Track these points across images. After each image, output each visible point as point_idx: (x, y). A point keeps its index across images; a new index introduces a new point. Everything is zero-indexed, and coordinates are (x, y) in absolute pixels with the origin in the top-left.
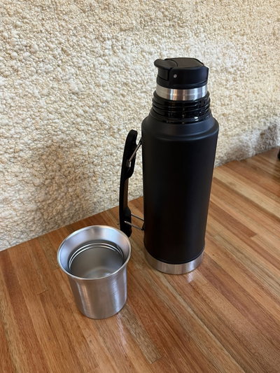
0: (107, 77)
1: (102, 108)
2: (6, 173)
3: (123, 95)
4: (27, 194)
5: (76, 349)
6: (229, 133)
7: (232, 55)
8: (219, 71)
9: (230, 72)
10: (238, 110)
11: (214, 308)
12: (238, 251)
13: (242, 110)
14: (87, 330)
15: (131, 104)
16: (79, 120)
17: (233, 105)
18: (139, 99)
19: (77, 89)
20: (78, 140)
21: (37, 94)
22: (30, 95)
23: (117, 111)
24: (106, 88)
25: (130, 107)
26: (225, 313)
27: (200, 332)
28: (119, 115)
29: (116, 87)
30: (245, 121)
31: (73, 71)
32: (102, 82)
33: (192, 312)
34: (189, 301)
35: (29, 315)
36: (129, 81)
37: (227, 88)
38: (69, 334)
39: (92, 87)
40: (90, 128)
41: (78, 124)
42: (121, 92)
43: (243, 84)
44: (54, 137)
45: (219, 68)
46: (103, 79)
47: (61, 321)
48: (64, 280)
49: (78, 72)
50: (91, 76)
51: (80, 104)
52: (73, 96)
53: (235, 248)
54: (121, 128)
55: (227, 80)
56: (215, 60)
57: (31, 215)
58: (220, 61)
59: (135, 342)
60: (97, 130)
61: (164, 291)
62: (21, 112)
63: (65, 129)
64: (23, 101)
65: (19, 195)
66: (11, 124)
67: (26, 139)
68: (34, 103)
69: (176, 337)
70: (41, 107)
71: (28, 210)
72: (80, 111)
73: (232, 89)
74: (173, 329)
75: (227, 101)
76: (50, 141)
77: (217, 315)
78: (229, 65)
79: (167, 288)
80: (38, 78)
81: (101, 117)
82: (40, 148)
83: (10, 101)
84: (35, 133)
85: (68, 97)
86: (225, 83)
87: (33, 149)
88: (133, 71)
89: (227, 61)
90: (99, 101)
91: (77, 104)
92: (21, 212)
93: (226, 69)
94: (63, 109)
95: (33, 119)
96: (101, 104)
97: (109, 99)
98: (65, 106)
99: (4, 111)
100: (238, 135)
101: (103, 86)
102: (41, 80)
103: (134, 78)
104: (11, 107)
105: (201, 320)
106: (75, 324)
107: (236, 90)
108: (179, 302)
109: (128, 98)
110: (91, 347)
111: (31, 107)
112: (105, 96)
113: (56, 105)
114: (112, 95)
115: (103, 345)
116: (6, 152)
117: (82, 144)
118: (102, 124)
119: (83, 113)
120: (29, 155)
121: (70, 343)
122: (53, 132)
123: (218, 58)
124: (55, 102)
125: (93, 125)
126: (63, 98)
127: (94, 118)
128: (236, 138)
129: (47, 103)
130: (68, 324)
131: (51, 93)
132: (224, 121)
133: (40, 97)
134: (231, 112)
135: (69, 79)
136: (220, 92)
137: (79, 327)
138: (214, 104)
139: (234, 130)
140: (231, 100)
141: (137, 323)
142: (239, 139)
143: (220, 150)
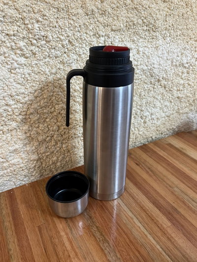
2: (19, 130)
4: (32, 147)
6: (181, 111)
7: (188, 55)
8: (178, 65)
9: (185, 67)
10: (188, 95)
11: (178, 246)
12: (193, 200)
13: (191, 95)
14: (76, 259)
16: (76, 94)
17: (185, 91)
20: (73, 109)
21: (47, 72)
22: (42, 73)
26: (188, 251)
30: (193, 104)
31: (75, 57)
33: (161, 249)
34: (157, 239)
35: (29, 243)
37: (182, 78)
41: (75, 97)
43: (193, 76)
44: (57, 106)
45: (178, 64)
49: (78, 59)
53: (190, 198)
55: (183, 73)
56: (175, 57)
57: (33, 163)
58: (179, 58)
61: (137, 230)
62: (34, 85)
64: (37, 77)
65: (26, 147)
66: (27, 93)
67: (36, 105)
68: (45, 79)
70: (50, 83)
71: (32, 159)
72: (77, 88)
73: (185, 79)
75: (181, 87)
76: (53, 108)
78: (185, 61)
79: (140, 228)
80: (49, 60)
82: (45, 113)
83: (27, 76)
84: (43, 101)
86: (181, 75)
87: (40, 113)
89: (184, 58)
91: (76, 82)
92: (26, 160)
93: (183, 64)
95: (43, 91)
99: (22, 83)
100: (187, 113)
102: (52, 62)
104: (28, 80)
106: (66, 253)
107: (188, 80)
108: (149, 240)
111: (42, 82)
113: (60, 82)
116: (20, 114)
117: (76, 112)
120: (36, 118)
122: (56, 102)
123: (178, 56)
124: (60, 79)
128: (185, 115)
129: (54, 80)
130: (61, 253)
131: (58, 73)
132: (178, 102)
133: (49, 74)
134: (184, 96)
135: (72, 63)
136: (177, 81)
137: (70, 256)
138: (172, 89)
139: (184, 110)
140: (184, 87)
141: (117, 256)
142: (187, 116)
143: (173, 124)
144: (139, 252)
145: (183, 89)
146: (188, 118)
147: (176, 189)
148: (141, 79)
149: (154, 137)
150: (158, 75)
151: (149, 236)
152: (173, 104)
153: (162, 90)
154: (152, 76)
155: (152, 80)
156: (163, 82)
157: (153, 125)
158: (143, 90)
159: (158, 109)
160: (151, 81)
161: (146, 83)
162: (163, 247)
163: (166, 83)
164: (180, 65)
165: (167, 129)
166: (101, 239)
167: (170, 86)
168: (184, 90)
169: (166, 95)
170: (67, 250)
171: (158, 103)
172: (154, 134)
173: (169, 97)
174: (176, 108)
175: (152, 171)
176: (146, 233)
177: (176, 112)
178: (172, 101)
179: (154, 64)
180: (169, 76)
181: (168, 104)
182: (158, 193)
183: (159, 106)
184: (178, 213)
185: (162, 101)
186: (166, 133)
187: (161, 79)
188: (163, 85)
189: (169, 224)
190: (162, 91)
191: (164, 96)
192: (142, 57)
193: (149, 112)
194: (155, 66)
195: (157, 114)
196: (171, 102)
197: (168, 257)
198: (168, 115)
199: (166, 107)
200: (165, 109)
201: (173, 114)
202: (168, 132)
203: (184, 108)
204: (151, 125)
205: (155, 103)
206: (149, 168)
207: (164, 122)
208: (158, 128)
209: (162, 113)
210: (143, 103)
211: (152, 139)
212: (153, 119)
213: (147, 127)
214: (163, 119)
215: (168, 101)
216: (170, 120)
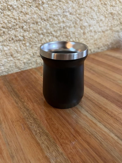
10: (120, 12)
17: (117, 8)
61: (84, 119)
132: (111, 18)
134: (116, 12)
139: (116, 28)
142: (118, 35)
143: (108, 40)
144: (89, 144)
145: (115, 5)
146: (119, 37)
147: (119, 82)
152: (107, 20)
159: (95, 22)
162: (119, 135)
165: (103, 44)
171: (95, 15)
172: (93, 47)
173: (104, 11)
174: (110, 25)
176: (95, 121)
177: (111, 29)
178: (107, 16)
181: (103, 19)
183: (96, 19)
185: (98, 14)
186: (102, 48)
190: (98, 4)
191: (100, 9)
193: (87, 22)
195: (94, 27)
196: (106, 17)
198: (104, 30)
199: (102, 22)
200: (100, 23)
201: (107, 30)
202: (103, 48)
203: (116, 25)
204: (90, 37)
205: (92, 14)
206: (91, 69)
207: (100, 36)
208: (96, 42)
209: (98, 27)
210: (81, 12)
211: (91, 52)
212: (91, 31)
213: (86, 39)
214: (100, 34)
215: (102, 15)
216: (105, 36)
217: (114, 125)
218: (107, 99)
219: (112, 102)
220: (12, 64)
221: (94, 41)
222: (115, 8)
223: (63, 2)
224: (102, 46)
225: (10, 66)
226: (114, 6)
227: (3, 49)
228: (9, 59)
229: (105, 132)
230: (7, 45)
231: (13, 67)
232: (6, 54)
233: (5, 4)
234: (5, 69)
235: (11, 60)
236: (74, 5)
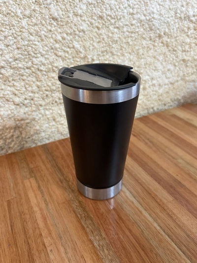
0: (84, 7)
1: (79, 37)
3: (98, 28)
4: (7, 111)
5: (35, 258)
6: (187, 78)
8: (183, 18)
9: (191, 21)
11: (181, 225)
14: (49, 239)
15: (105, 37)
16: (57, 46)
17: (192, 52)
18: (112, 33)
19: (56, 14)
20: (55, 65)
21: (19, 14)
22: (13, 14)
23: (92, 42)
24: (83, 18)
25: (103, 39)
26: (194, 230)
27: (168, 249)
28: (93, 46)
29: (92, 19)
32: (80, 12)
33: (158, 228)
36: (104, 14)
37: (188, 36)
38: (30, 241)
39: (71, 16)
40: (67, 55)
41: (56, 49)
42: (97, 24)
44: (34, 59)
45: (182, 16)
46: (81, 9)
47: (24, 228)
48: (32, 189)
50: (70, 5)
51: (59, 30)
52: (53, 21)
54: (95, 58)
55: (189, 28)
56: (179, 6)
57: (10, 132)
58: (184, 9)
59: (98, 255)
60: (73, 57)
61: (130, 206)
62: (3, 29)
63: (44, 52)
64: (5, 19)
67: (7, 57)
68: (16, 22)
69: (142, 253)
70: (23, 27)
71: (7, 126)
72: (59, 38)
73: (192, 37)
74: (139, 244)
75: (187, 47)
76: (30, 63)
77: (185, 233)
78: (191, 13)
79: (133, 203)
81: (77, 45)
82: (20, 68)
84: (16, 52)
85: (48, 22)
86: (186, 31)
87: (14, 68)
88: (108, 6)
89: (190, 9)
90: (76, 30)
91: (56, 30)
93: (189, 17)
94: (43, 32)
95: (15, 38)
96: (77, 32)
97: (85, 29)
98: (45, 29)
100: (194, 81)
101: (81, 16)
103: (109, 12)
105: (168, 236)
106: (37, 231)
108: (144, 216)
109: (103, 31)
110: (52, 257)
111: (13, 26)
112: (82, 25)
113: (36, 28)
114: (89, 26)
115: (64, 255)
118: (78, 52)
119: (61, 39)
120: (10, 74)
121: (30, 250)
122: (33, 54)
123: (183, 6)
124: (36, 24)
125: (70, 52)
126: (44, 22)
127: (71, 46)
128: (192, 84)
129: (28, 25)
130: (31, 231)
131: (33, 16)
132: (183, 66)
133: (22, 17)
134: (190, 59)
135: (50, 4)
136: (182, 38)
137: (41, 235)
138: (176, 49)
139: (191, 77)
140: (190, 48)
141: (101, 235)
142: (194, 85)
143: (178, 93)
144: (130, 231)
147: (180, 161)
148: (138, 32)
149: (155, 109)
150: (158, 29)
151: (144, 212)
152: (177, 68)
153: (164, 49)
154: (151, 30)
155: (152, 35)
156: (165, 39)
157: (154, 93)
158: (141, 48)
159: (160, 73)
160: (150, 37)
161: (144, 39)
163: (169, 40)
164: (185, 18)
165: (171, 100)
166: (83, 215)
167: (174, 45)
168: (190, 51)
169: (168, 56)
170: (39, 228)
171: (160, 65)
172: (156, 104)
173: (173, 59)
174: (181, 74)
175: (151, 142)
176: (141, 208)
177: (182, 79)
178: (177, 64)
179: (153, 13)
180: (172, 31)
181: (172, 68)
182: (158, 165)
183: (161, 70)
184: (183, 186)
185: (164, 63)
186: (169, 104)
187: (162, 34)
188: (165, 43)
189: (170, 198)
190: (164, 51)
191: (167, 57)
192: (139, 3)
193: (149, 75)
194: (155, 16)
195: (159, 79)
196: (175, 66)
197: (167, 237)
198: (172, 82)
199: (170, 72)
200: (168, 74)
201: (177, 81)
202: (172, 104)
203: (190, 74)
204: (152, 93)
205: (155, 65)
206: (148, 139)
207: (167, 90)
208: (161, 97)
209: (165, 79)
210: (141, 64)
211: (154, 110)
212: (154, 85)
213: (147, 95)
214: (166, 86)
215: (171, 63)
216: (174, 88)
217: (160, 214)
218: (159, 183)
219: (165, 187)
220: (53, 130)
221: (159, 96)
222: (189, 53)
223: (118, 55)
224: (169, 101)
225: (52, 132)
226: (188, 51)
227: (45, 113)
228: (51, 124)
229: (149, 221)
230: (50, 109)
231: (54, 133)
232: (48, 118)
233: (50, 66)
234: (45, 135)
235: (53, 125)
236: (132, 57)
